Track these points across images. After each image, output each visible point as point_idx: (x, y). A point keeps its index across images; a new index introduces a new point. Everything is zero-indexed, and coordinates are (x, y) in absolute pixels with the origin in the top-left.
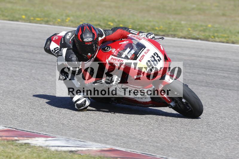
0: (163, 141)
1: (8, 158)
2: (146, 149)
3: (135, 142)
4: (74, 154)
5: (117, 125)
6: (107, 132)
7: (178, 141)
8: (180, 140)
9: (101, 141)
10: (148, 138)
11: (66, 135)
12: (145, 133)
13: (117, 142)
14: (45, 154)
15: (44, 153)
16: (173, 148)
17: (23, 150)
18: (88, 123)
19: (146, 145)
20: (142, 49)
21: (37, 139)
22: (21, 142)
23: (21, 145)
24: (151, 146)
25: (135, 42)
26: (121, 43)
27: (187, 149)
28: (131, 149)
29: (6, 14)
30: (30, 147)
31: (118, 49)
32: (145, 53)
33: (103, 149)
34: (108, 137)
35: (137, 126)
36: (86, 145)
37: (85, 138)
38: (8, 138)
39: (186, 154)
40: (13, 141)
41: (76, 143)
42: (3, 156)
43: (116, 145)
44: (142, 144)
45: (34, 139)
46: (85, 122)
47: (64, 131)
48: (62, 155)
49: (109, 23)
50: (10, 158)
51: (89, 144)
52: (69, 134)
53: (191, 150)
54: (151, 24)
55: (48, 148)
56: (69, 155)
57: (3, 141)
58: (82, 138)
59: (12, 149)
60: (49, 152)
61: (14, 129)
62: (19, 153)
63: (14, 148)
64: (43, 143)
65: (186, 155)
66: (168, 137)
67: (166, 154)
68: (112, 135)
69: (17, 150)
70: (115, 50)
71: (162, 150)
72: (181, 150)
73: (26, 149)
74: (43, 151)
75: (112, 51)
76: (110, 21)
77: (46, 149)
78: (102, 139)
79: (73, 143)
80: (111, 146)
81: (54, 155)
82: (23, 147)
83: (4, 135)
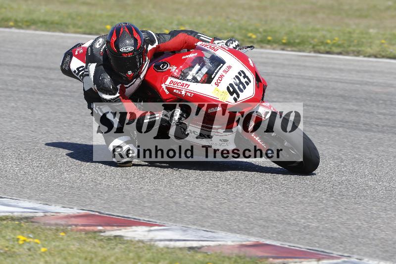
0: (342, 229)
1: (87, 261)
2: (316, 242)
3: (296, 231)
4: (197, 252)
5: (267, 203)
6: (250, 215)
7: (368, 228)
8: (371, 227)
9: (239, 230)
10: (317, 225)
11: (182, 221)
12: (313, 216)
13: (267, 232)
14: (149, 253)
15: (146, 251)
16: (360, 240)
17: (112, 247)
18: (217, 201)
19: (315, 236)
20: (220, 66)
21: (134, 228)
22: (107, 234)
23: (109, 239)
24: (323, 236)
25: (207, 55)
26: (185, 57)
27: (382, 240)
28: (290, 242)
29: (80, 23)
30: (123, 242)
31: (181, 67)
32: (226, 72)
33: (244, 243)
34: (252, 223)
35: (299, 204)
36: (214, 237)
37: (214, 225)
38: (87, 228)
39: (381, 249)
40: (95, 232)
41: (200, 235)
42: (80, 258)
43: (265, 236)
44: (307, 234)
45: (130, 229)
46: (213, 199)
47: (178, 215)
48: (177, 255)
49: (250, 35)
50: (91, 260)
51: (220, 236)
52: (186, 219)
53: (390, 242)
54: (319, 34)
55: (152, 243)
56: (188, 254)
57: (78, 233)
58: (209, 226)
59: (94, 245)
60: (154, 251)
61: (97, 214)
62: (105, 253)
63: (98, 244)
64: (145, 235)
65: (381, 251)
66: (351, 222)
67: (348, 250)
68: (258, 220)
69: (102, 247)
70: (176, 68)
71: (341, 244)
72: (374, 242)
73: (116, 245)
74: (144, 249)
75: (170, 70)
76: (252, 31)
77: (149, 246)
78: (242, 226)
79: (194, 233)
80: (257, 238)
81: (162, 254)
82: (113, 242)
83: (80, 224)
